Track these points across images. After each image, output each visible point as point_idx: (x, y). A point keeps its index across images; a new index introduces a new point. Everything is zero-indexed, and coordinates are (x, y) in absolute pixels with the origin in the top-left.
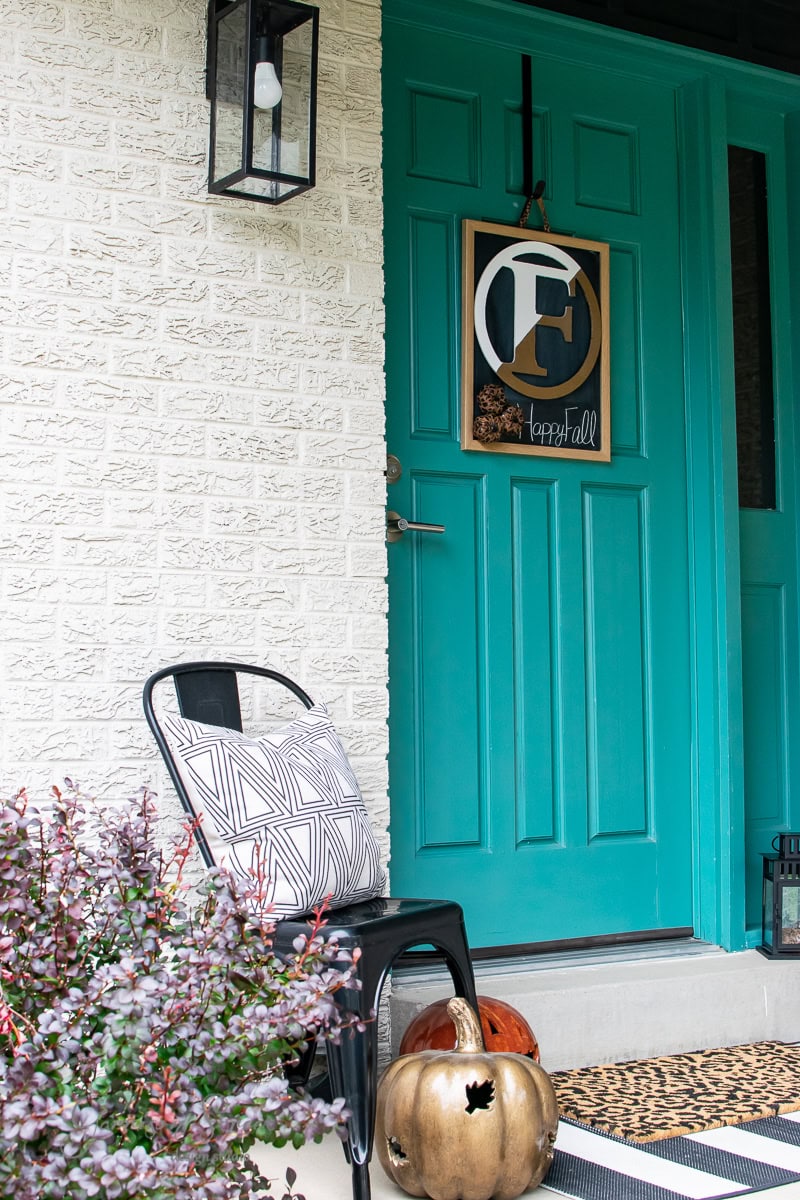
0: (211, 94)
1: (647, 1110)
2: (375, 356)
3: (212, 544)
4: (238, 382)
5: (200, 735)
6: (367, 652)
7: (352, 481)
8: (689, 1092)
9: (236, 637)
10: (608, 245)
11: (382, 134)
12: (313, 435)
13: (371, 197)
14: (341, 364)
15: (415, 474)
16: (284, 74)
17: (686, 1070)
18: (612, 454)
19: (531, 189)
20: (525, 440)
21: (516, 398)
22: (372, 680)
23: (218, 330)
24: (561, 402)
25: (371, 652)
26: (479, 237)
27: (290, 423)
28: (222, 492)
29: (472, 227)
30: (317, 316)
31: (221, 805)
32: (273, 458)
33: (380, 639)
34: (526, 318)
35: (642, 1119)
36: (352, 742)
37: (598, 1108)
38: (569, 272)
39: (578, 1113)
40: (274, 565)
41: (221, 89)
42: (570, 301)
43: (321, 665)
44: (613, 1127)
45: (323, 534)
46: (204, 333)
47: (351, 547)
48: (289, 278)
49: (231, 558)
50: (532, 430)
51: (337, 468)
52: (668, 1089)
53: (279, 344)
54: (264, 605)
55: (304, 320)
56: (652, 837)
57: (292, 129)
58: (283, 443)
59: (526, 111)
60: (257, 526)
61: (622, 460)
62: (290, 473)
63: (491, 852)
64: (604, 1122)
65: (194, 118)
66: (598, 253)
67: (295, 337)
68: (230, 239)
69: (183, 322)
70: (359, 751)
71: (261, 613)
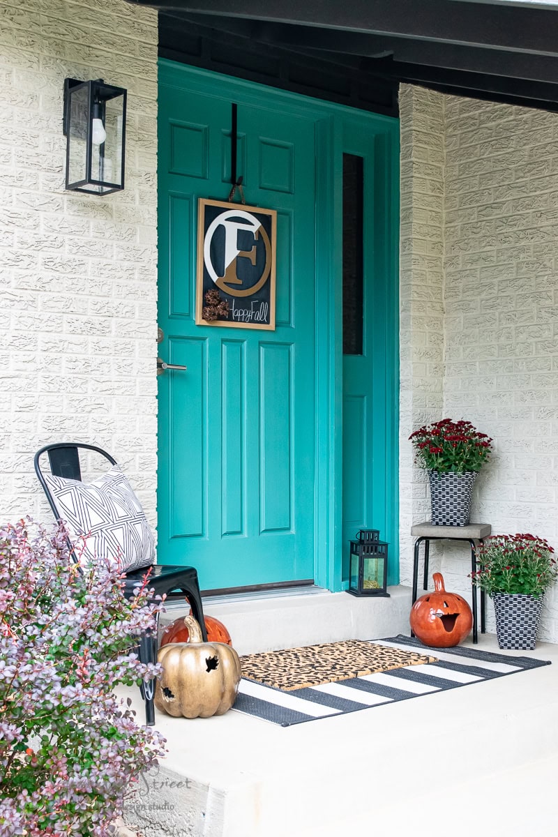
0: (66, 133)
1: (290, 674)
2: (152, 277)
3: (66, 379)
4: (80, 292)
5: (65, 484)
6: (146, 436)
7: (139, 344)
8: (312, 666)
9: (78, 429)
10: (276, 212)
11: (157, 154)
12: (120, 320)
13: (151, 190)
14: (134, 281)
15: (170, 337)
16: (106, 121)
17: (310, 654)
18: (276, 326)
19: (235, 181)
20: (230, 319)
21: (226, 296)
22: (149, 450)
23: (70, 264)
24: (249, 298)
25: (149, 435)
26: (207, 207)
27: (107, 314)
28: (71, 351)
29: (203, 202)
30: (122, 256)
31: (78, 520)
32: (99, 332)
33: (153, 428)
34: (231, 252)
35: (288, 679)
36: (138, 483)
37: (266, 674)
38: (256, 226)
39: (255, 676)
40: (98, 391)
41: (72, 130)
42: (255, 243)
43: (122, 443)
44: (273, 683)
45: (124, 373)
46: (62, 265)
47: (138, 380)
48: (107, 235)
49: (76, 386)
50: (234, 314)
51: (132, 338)
52: (301, 664)
53: (102, 271)
54: (93, 411)
55: (115, 258)
56: (293, 531)
57: (110, 152)
58: (104, 324)
59: (234, 136)
60: (90, 369)
61: (280, 329)
62: (106, 341)
63: (208, 539)
64: (268, 681)
65: (57, 146)
66: (271, 216)
67: (110, 267)
68: (76, 213)
69: (51, 260)
70: (142, 488)
71: (91, 415)
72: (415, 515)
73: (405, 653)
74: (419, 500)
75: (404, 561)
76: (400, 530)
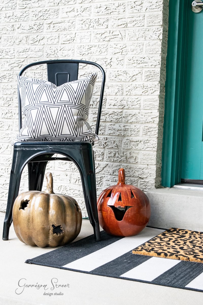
3: (93, 20)
6: (151, 56)
9: (100, 53)
25: (153, 55)
33: (157, 50)
43: (132, 61)
49: (100, 24)
54: (111, 40)
70: (146, 94)
71: (110, 43)
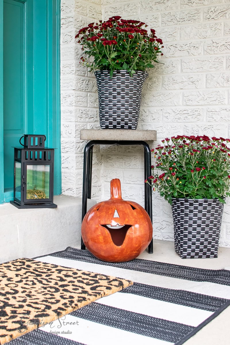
72: (78, 123)
73: (89, 275)
74: (81, 108)
75: (66, 170)
76: (62, 139)
